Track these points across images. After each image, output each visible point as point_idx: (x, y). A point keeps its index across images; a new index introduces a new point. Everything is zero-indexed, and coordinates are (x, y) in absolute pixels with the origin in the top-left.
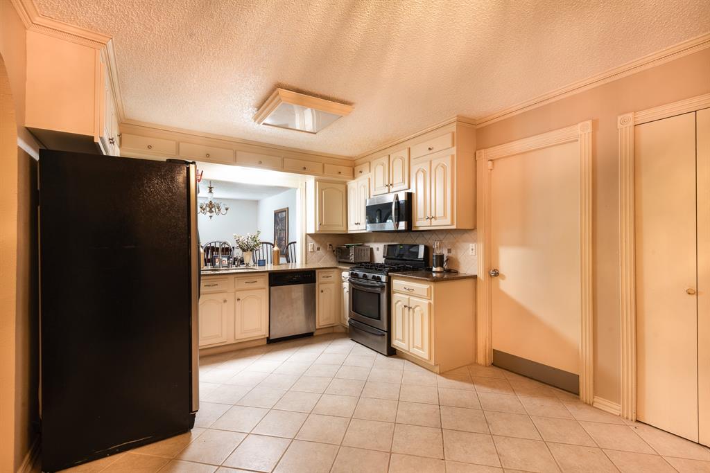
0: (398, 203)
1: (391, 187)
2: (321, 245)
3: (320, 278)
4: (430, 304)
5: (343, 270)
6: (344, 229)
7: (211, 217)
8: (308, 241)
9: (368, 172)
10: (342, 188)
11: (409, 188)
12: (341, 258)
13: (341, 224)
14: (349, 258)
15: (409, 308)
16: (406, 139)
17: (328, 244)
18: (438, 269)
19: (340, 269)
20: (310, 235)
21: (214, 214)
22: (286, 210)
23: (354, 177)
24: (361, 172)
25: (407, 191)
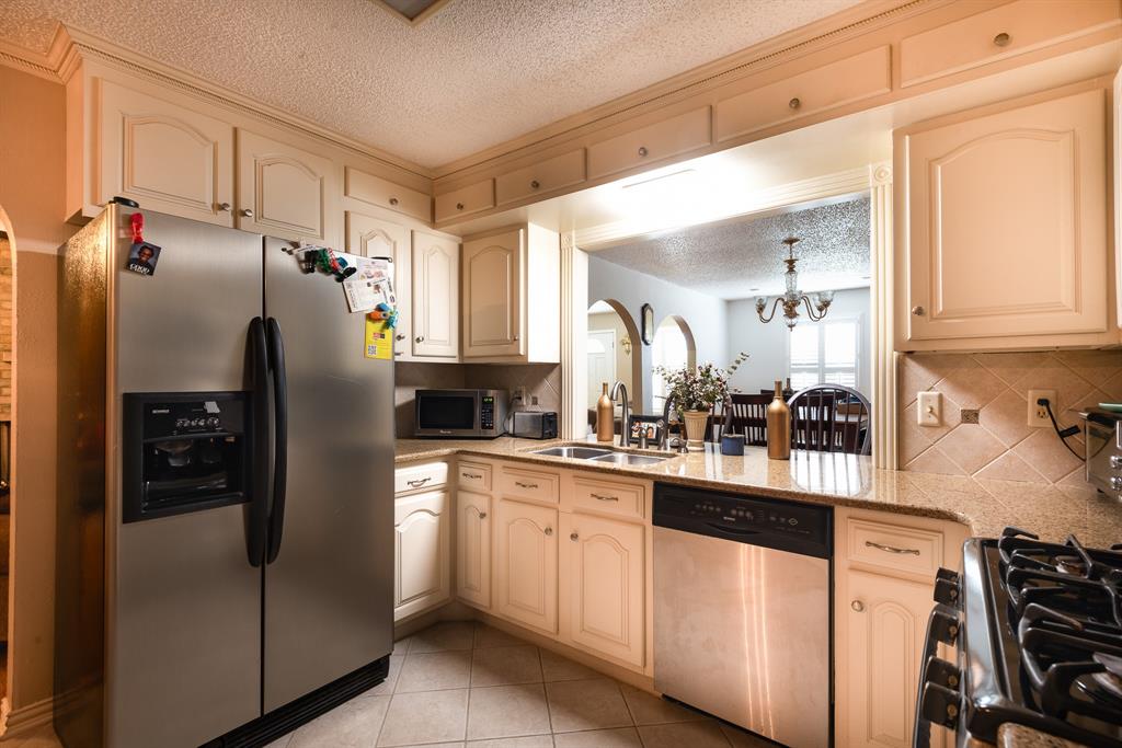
17: (1031, 397)
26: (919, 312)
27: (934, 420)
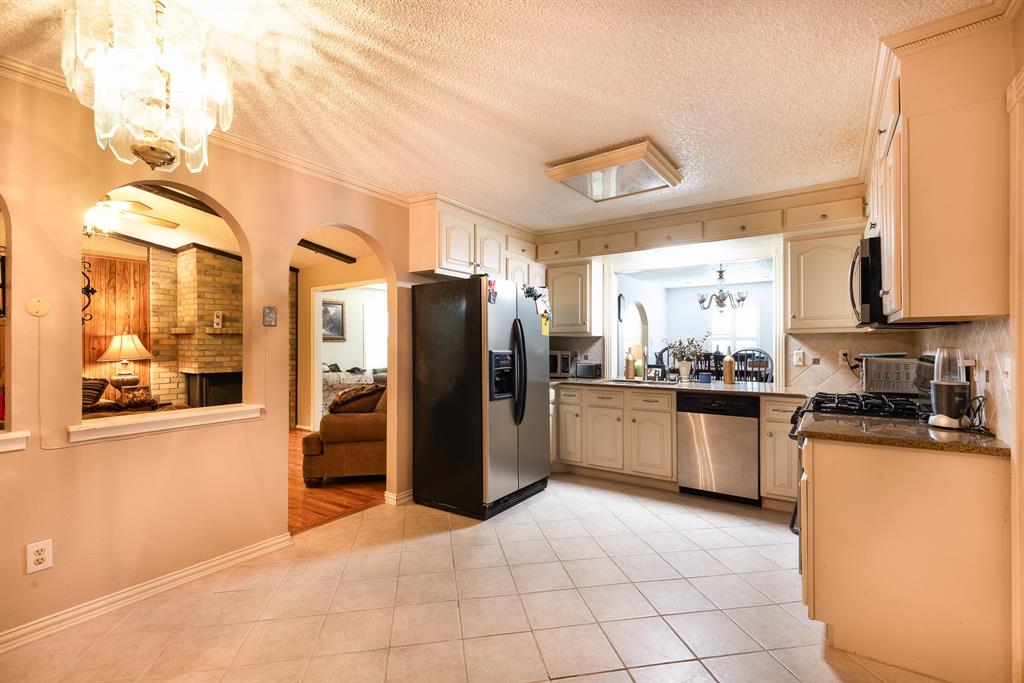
26: (794, 317)
27: (801, 363)
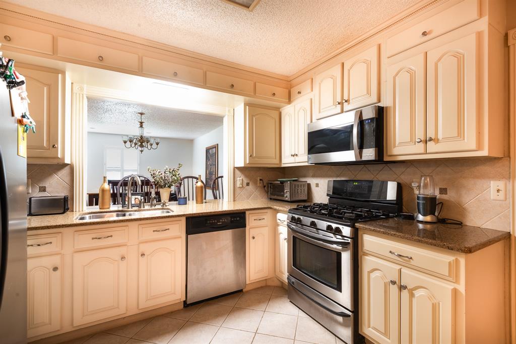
0: (361, 123)
1: (345, 104)
2: (251, 180)
3: (250, 220)
4: (455, 292)
5: (278, 211)
6: (277, 161)
7: (142, 151)
8: (236, 176)
9: (309, 90)
10: (275, 114)
11: (379, 101)
12: (272, 194)
13: (274, 156)
14: (283, 196)
15: (402, 288)
16: (375, 31)
17: (259, 180)
18: (428, 218)
19: (275, 210)
20: (239, 168)
21: (145, 149)
22: (216, 147)
23: (289, 100)
24: (299, 93)
25: (377, 105)
26: (251, 156)
27: (241, 186)
